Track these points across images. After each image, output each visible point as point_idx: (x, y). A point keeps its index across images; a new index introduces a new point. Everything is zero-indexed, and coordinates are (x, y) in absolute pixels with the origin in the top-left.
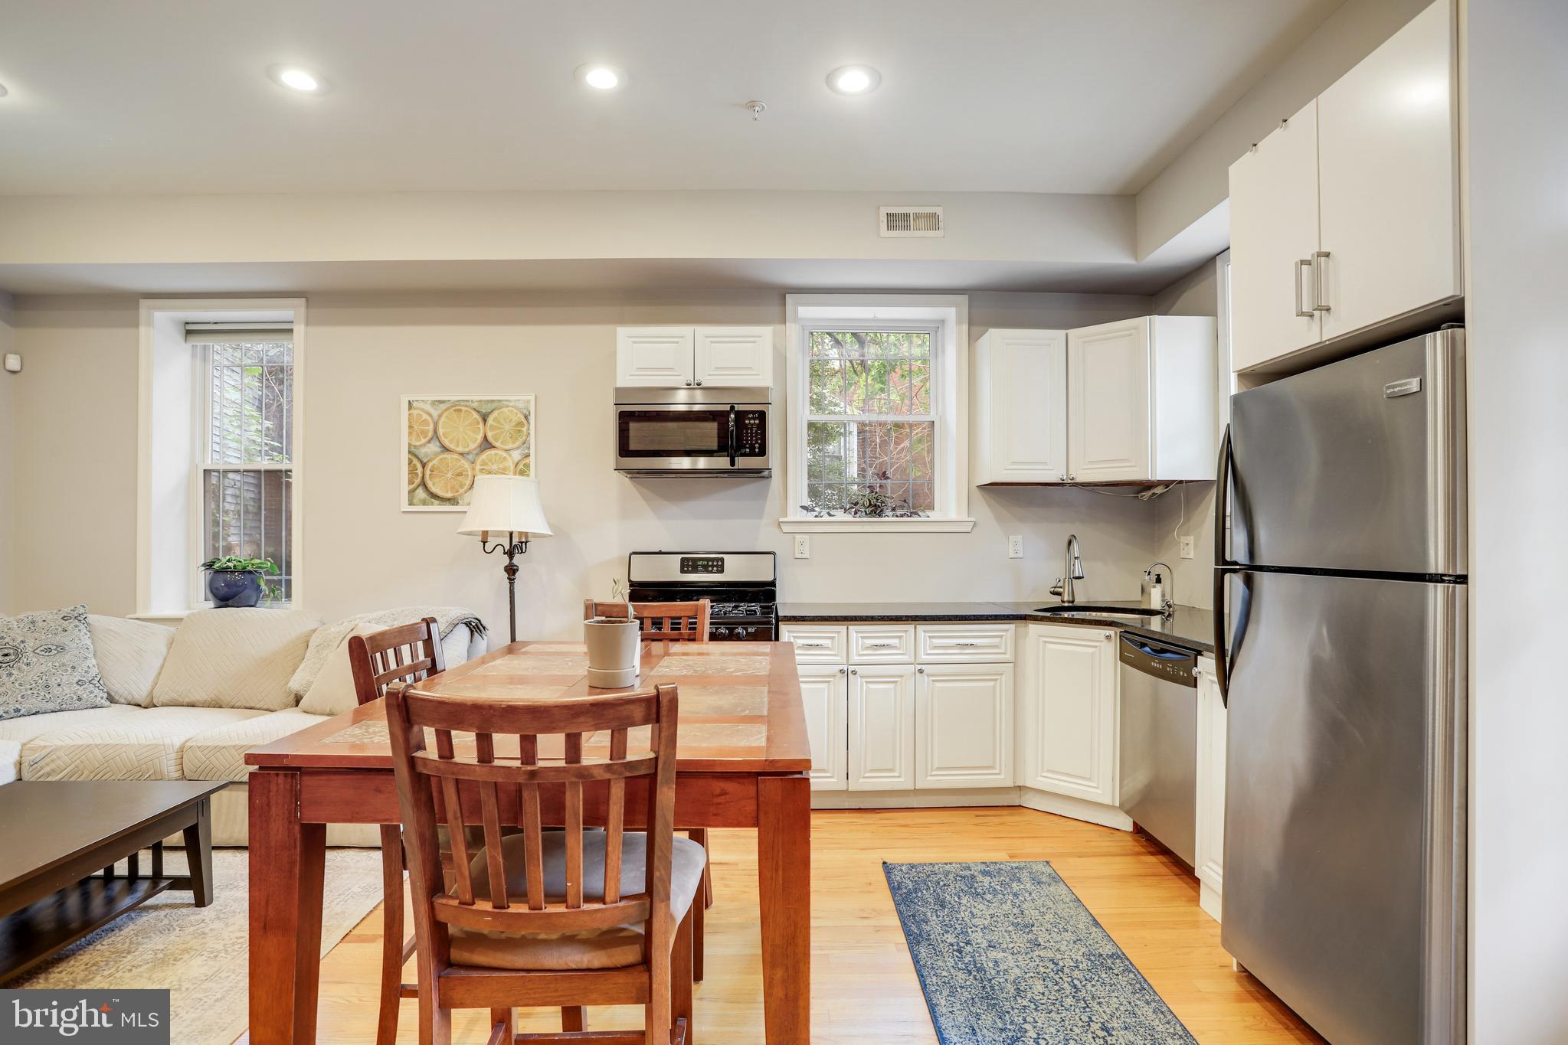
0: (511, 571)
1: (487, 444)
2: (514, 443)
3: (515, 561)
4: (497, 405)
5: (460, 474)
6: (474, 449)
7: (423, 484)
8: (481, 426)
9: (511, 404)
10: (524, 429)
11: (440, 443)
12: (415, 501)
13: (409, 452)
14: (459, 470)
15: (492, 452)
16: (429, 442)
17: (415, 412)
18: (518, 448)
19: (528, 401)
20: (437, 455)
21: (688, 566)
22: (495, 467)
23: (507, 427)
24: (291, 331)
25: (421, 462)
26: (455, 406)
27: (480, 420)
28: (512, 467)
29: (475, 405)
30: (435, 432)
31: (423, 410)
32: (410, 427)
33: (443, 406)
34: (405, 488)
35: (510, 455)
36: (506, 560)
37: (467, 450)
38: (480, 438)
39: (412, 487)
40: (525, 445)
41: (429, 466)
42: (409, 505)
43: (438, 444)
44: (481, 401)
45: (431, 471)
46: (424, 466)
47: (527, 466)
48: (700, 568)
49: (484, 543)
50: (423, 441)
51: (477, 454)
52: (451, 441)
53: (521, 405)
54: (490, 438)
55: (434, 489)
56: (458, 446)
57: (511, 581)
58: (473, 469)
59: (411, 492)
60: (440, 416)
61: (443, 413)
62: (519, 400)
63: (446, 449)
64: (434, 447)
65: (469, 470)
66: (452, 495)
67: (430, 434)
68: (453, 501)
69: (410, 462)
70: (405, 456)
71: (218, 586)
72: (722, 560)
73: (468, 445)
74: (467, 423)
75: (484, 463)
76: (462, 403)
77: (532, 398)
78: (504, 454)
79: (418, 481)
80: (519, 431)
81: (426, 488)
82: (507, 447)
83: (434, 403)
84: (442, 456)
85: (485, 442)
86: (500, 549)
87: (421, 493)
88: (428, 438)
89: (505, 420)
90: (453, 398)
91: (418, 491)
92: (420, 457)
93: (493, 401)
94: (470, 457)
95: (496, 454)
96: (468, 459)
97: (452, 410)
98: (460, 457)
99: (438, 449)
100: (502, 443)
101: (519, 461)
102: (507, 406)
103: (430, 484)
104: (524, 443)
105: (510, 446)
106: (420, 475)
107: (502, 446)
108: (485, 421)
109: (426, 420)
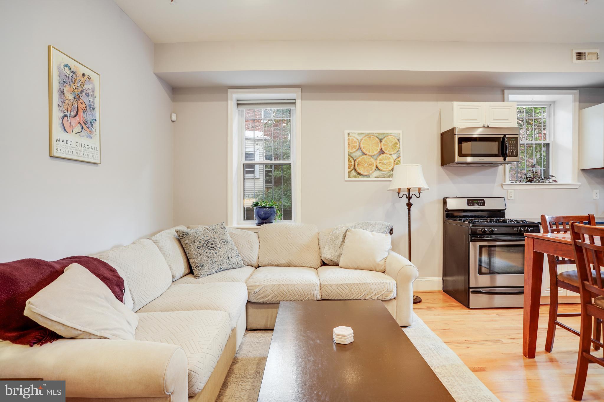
0: (409, 205)
1: (382, 152)
2: (393, 151)
3: (411, 201)
4: (387, 135)
5: (370, 165)
6: (377, 154)
7: (355, 169)
8: (379, 144)
9: (392, 135)
10: (398, 145)
11: (362, 151)
12: (351, 176)
13: (348, 155)
14: (370, 163)
15: (384, 155)
16: (357, 150)
17: (350, 138)
18: (395, 154)
19: (399, 134)
20: (360, 156)
21: (470, 203)
22: (385, 162)
23: (390, 144)
24: (295, 103)
25: (353, 159)
26: (368, 135)
27: (379, 141)
28: (393, 162)
29: (376, 135)
30: (360, 146)
31: (354, 137)
32: (349, 144)
33: (363, 135)
34: (347, 170)
35: (392, 156)
36: (407, 201)
37: (373, 154)
38: (379, 149)
39: (350, 170)
40: (398, 152)
41: (357, 161)
42: (349, 178)
43: (361, 151)
44: (379, 133)
45: (358, 163)
46: (355, 161)
47: (399, 161)
48: (475, 204)
49: (399, 193)
50: (354, 150)
51: (378, 156)
52: (366, 150)
53: (396, 135)
54: (383, 149)
55: (359, 171)
56: (369, 152)
57: (409, 209)
58: (376, 162)
59: (349, 172)
60: (361, 140)
61: (363, 138)
62: (395, 133)
63: (364, 154)
64: (359, 153)
65: (374, 163)
66: (367, 174)
67: (357, 147)
68: (367, 176)
69: (349, 159)
70: (346, 157)
71: (261, 214)
72: (484, 200)
73: (374, 152)
74: (373, 143)
75: (381, 160)
76: (371, 134)
77: (401, 132)
78: (389, 156)
79: (352, 167)
80: (396, 146)
81: (356, 170)
82: (390, 153)
83: (359, 134)
84: (362, 157)
85: (381, 151)
86: (405, 196)
87: (353, 173)
88: (356, 149)
89: (389, 141)
90: (367, 132)
91: (352, 172)
92: (353, 157)
93: (384, 133)
94: (375, 157)
95: (386, 156)
96: (374, 158)
97: (367, 137)
98: (370, 157)
99: (361, 154)
100: (388, 151)
101: (396, 159)
102: (390, 136)
103: (357, 169)
104: (398, 151)
105: (392, 153)
106: (353, 165)
107: (388, 153)
108: (381, 142)
109: (355, 141)
